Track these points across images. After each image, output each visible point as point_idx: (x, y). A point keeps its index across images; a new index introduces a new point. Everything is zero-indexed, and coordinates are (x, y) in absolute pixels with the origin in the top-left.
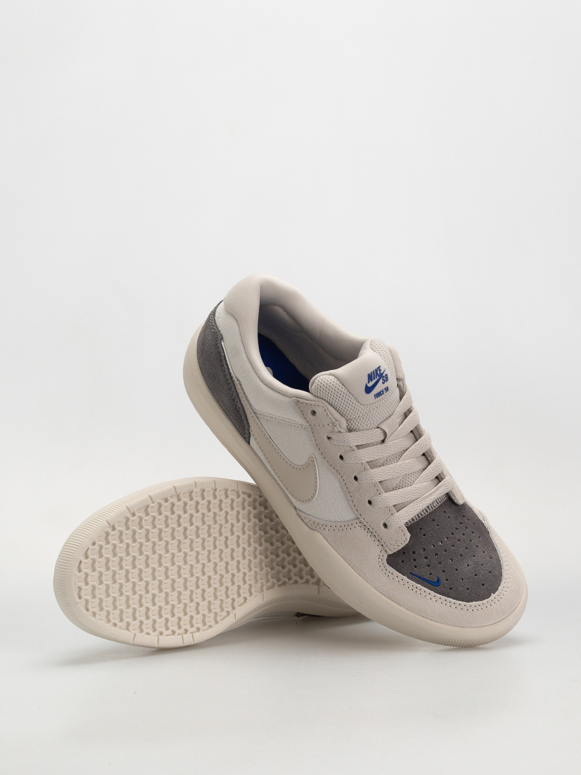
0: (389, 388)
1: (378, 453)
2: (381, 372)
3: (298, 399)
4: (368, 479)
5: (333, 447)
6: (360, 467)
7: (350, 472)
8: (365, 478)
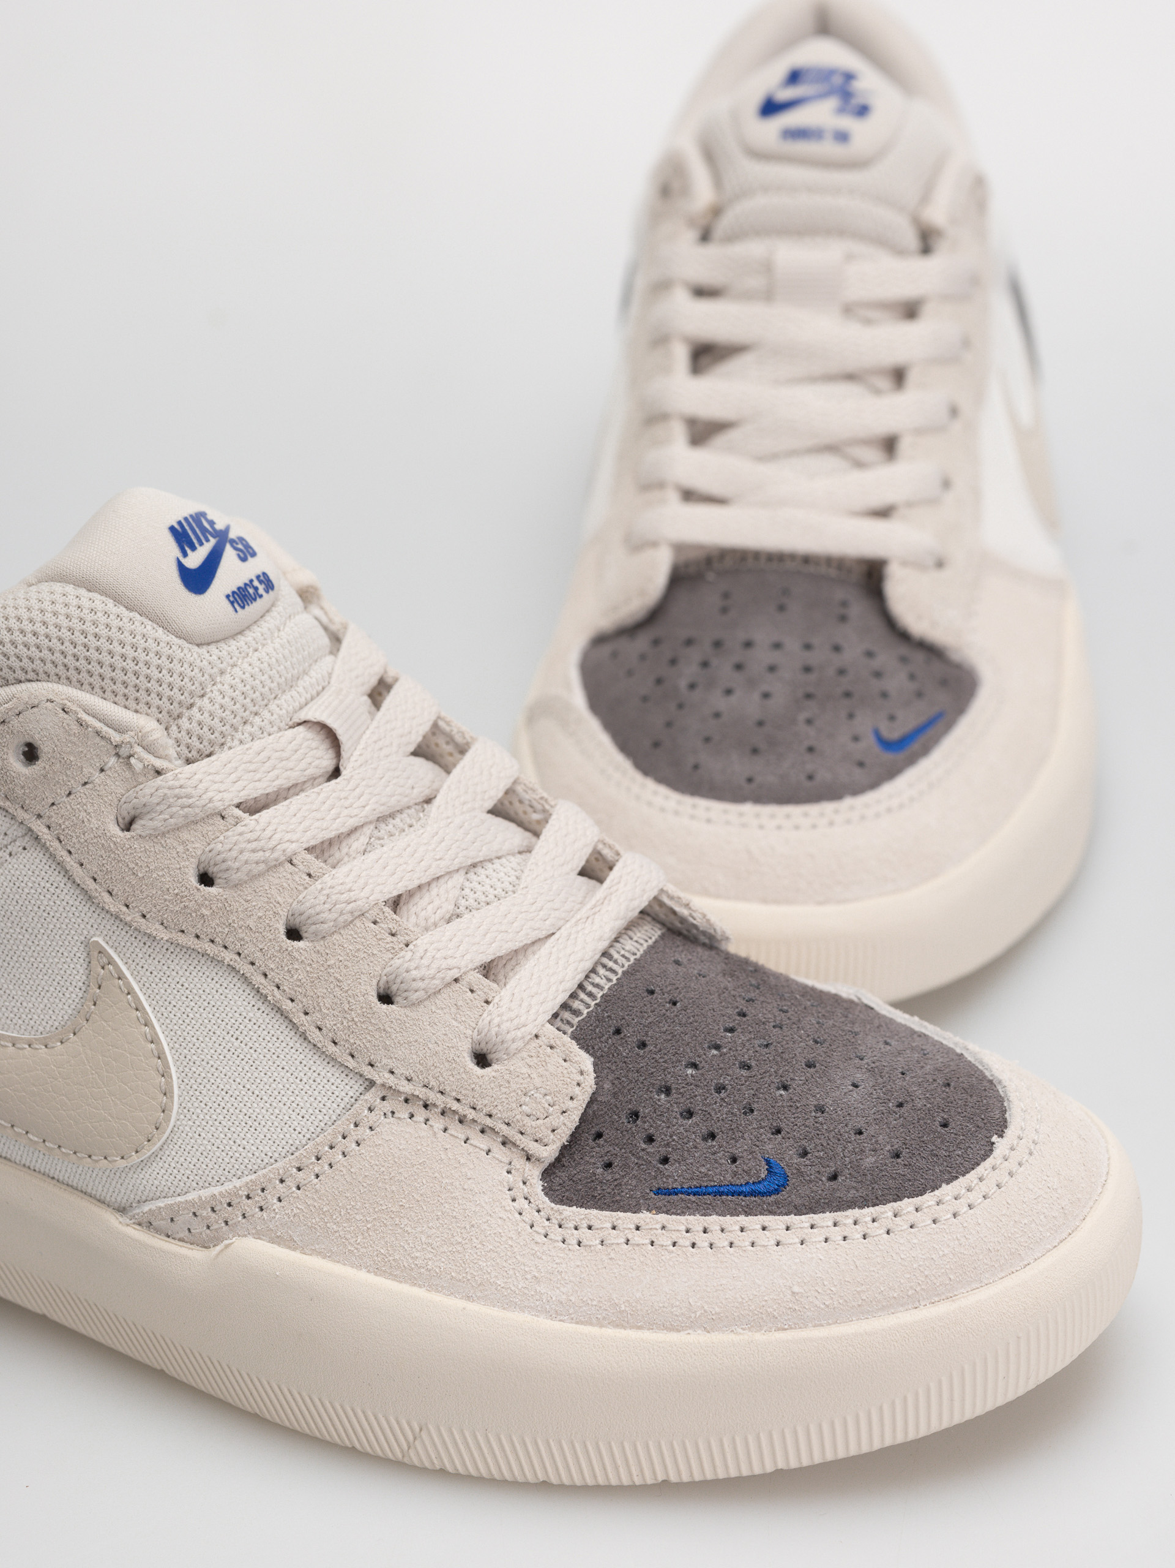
1: (336, 811)
2: (218, 527)
4: (337, 906)
5: (157, 850)
6: (289, 876)
7: (260, 914)
8: (327, 906)
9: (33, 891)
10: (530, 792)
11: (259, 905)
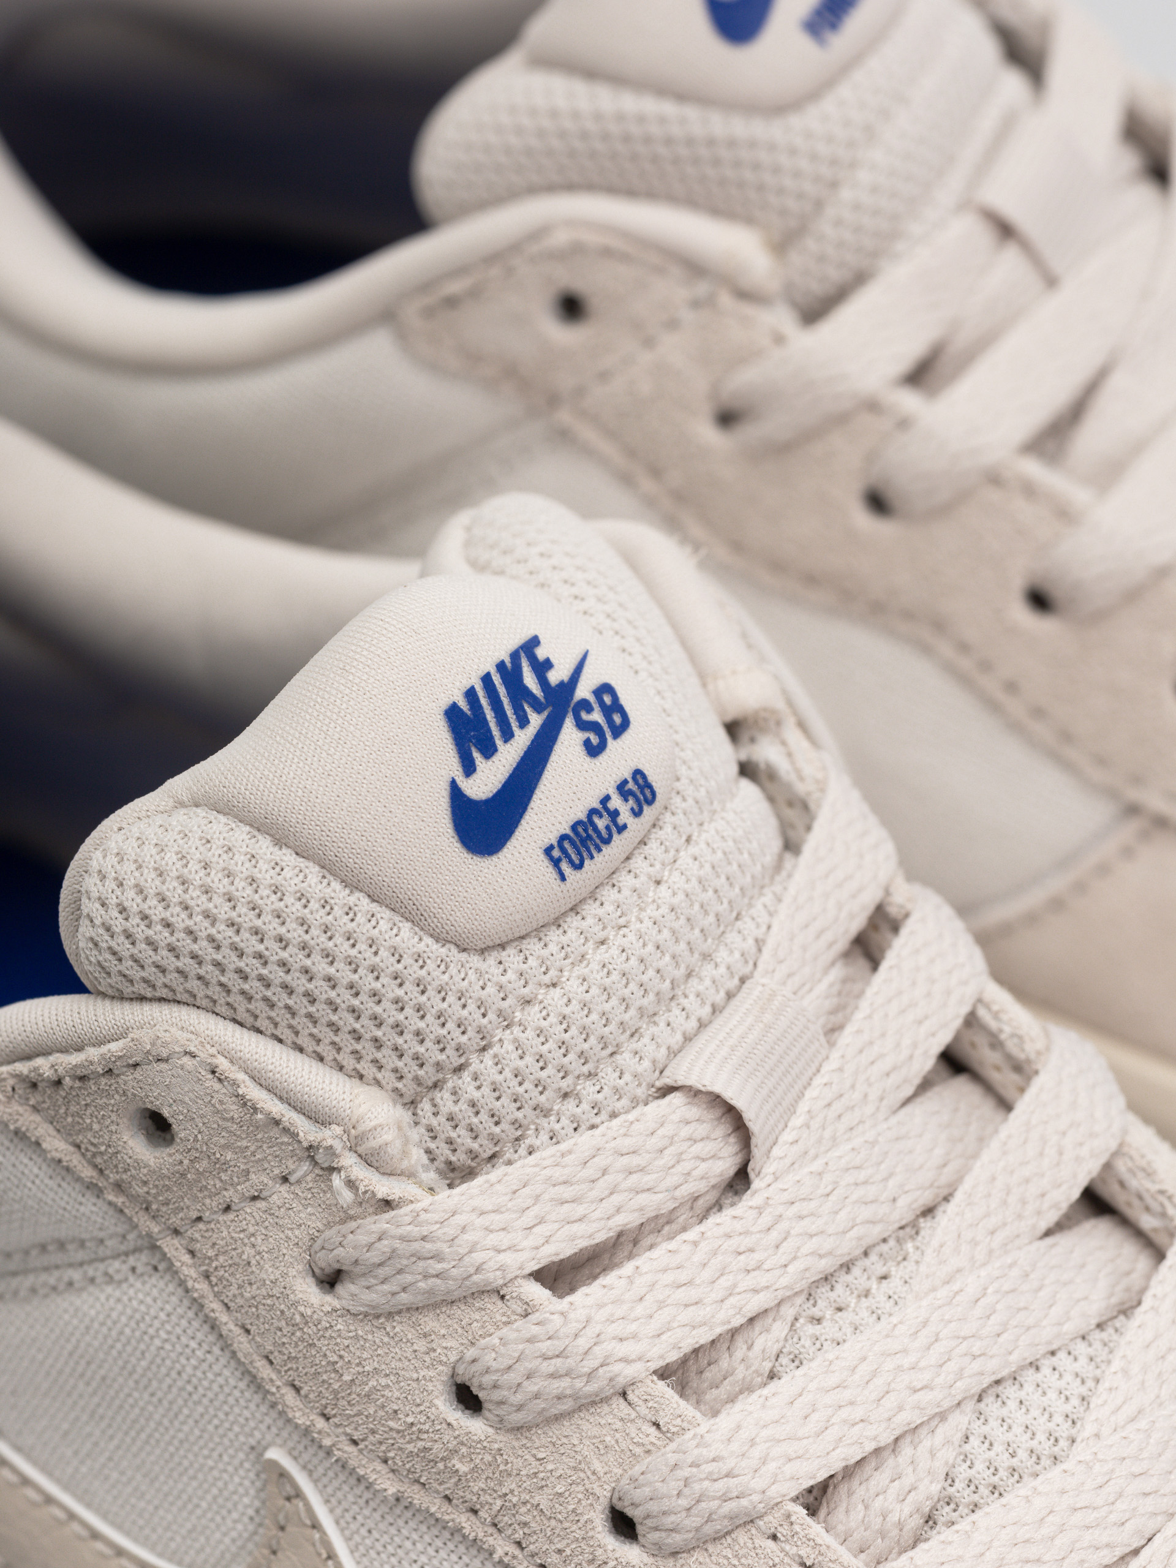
0: (651, 778)
1: (725, 1282)
2: (555, 677)
3: (22, 1068)
4: (703, 1505)
5: (377, 1341)
6: (618, 1425)
7: (560, 1489)
8: (683, 1502)
9: (168, 1347)
10: (1140, 1175)
11: (560, 1472)
